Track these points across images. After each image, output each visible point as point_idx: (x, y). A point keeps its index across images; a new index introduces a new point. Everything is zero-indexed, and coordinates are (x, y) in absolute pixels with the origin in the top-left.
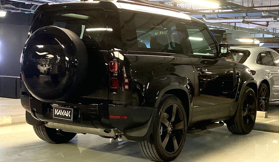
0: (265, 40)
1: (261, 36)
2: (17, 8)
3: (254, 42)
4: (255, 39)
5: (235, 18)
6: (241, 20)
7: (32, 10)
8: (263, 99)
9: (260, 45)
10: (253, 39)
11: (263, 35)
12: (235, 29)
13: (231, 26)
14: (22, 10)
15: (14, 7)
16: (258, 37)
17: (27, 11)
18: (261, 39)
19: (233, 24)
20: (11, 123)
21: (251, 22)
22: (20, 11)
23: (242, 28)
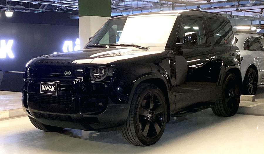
0: (262, 26)
1: (257, 22)
2: (26, 8)
3: (250, 29)
4: (252, 26)
5: (231, 7)
6: (235, 9)
7: (40, 10)
8: (251, 83)
9: (257, 32)
10: (250, 26)
11: (260, 22)
12: (231, 18)
13: (227, 15)
14: (31, 10)
15: (24, 7)
16: (254, 24)
17: (36, 10)
18: (257, 26)
19: (229, 13)
20: (9, 117)
21: (245, 10)
22: (29, 11)
23: (238, 16)
